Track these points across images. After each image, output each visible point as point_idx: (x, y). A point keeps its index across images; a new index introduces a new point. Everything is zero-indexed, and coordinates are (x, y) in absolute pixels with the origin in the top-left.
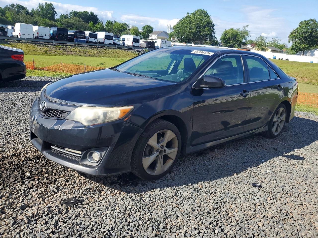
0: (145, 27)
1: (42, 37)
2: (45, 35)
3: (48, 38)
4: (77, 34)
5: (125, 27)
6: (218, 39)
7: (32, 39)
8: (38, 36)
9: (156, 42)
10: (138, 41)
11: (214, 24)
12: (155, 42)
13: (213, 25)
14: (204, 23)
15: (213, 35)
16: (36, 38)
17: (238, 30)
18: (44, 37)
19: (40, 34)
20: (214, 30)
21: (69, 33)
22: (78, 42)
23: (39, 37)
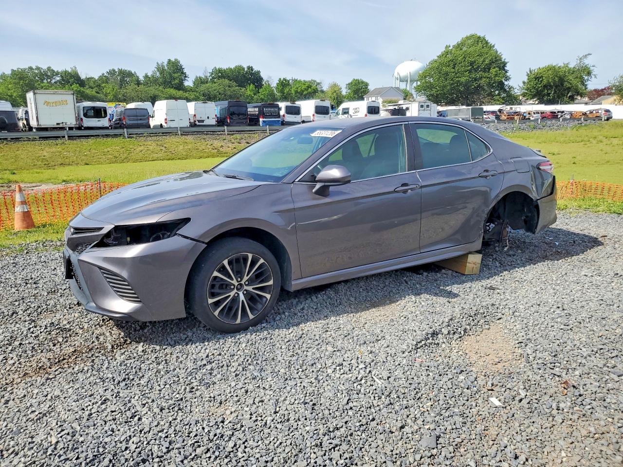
0: (351, 83)
1: (203, 121)
2: (208, 118)
3: (214, 122)
4: (265, 109)
5: (314, 86)
6: (516, 91)
7: (187, 127)
8: (195, 121)
9: (407, 109)
10: (376, 111)
11: (506, 61)
12: (404, 108)
13: (505, 64)
14: (484, 61)
15: (506, 83)
16: (193, 125)
17: (567, 65)
18: (207, 122)
19: (198, 118)
20: (506, 72)
21: (249, 110)
22: (269, 125)
23: (197, 123)
